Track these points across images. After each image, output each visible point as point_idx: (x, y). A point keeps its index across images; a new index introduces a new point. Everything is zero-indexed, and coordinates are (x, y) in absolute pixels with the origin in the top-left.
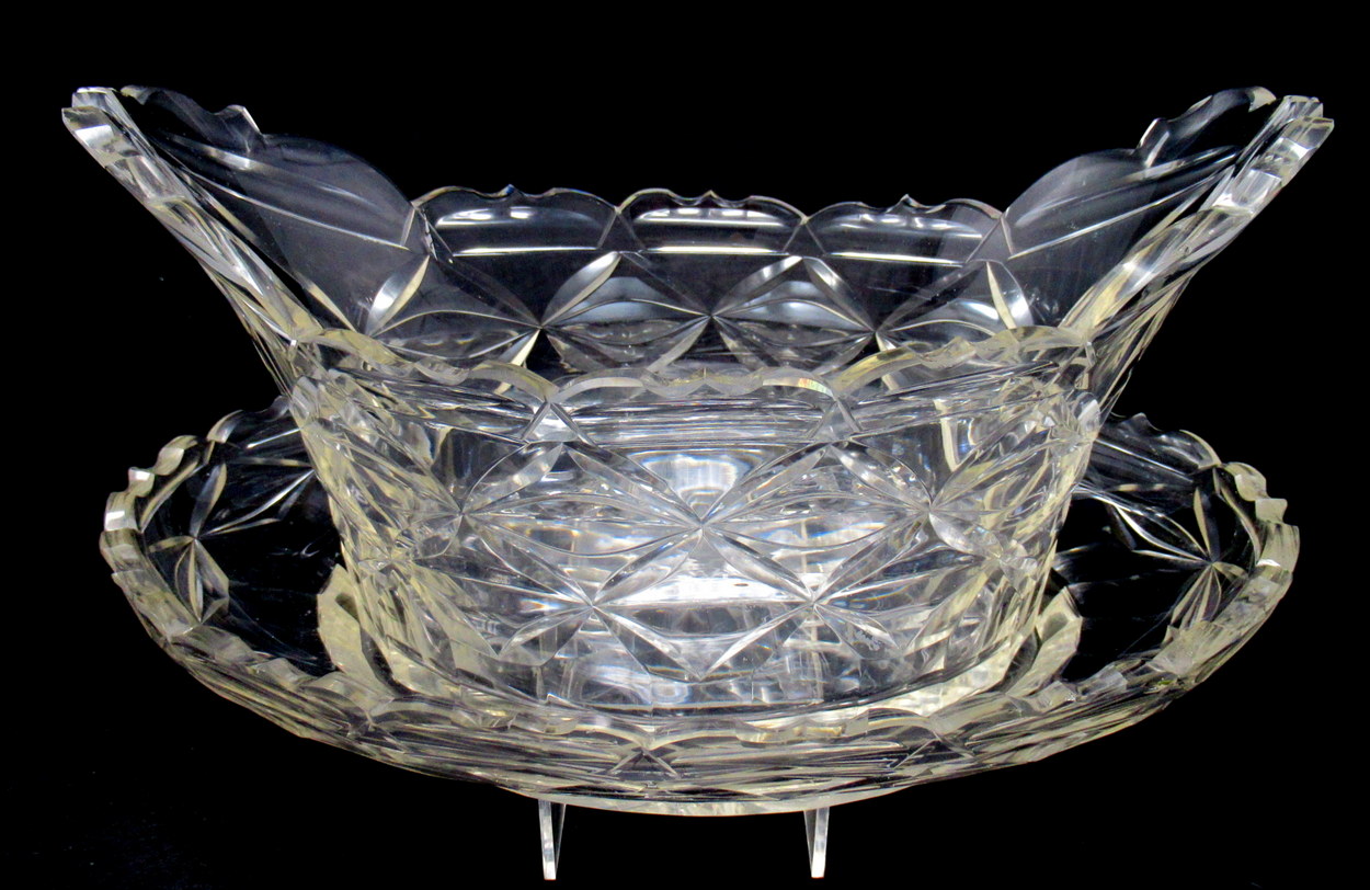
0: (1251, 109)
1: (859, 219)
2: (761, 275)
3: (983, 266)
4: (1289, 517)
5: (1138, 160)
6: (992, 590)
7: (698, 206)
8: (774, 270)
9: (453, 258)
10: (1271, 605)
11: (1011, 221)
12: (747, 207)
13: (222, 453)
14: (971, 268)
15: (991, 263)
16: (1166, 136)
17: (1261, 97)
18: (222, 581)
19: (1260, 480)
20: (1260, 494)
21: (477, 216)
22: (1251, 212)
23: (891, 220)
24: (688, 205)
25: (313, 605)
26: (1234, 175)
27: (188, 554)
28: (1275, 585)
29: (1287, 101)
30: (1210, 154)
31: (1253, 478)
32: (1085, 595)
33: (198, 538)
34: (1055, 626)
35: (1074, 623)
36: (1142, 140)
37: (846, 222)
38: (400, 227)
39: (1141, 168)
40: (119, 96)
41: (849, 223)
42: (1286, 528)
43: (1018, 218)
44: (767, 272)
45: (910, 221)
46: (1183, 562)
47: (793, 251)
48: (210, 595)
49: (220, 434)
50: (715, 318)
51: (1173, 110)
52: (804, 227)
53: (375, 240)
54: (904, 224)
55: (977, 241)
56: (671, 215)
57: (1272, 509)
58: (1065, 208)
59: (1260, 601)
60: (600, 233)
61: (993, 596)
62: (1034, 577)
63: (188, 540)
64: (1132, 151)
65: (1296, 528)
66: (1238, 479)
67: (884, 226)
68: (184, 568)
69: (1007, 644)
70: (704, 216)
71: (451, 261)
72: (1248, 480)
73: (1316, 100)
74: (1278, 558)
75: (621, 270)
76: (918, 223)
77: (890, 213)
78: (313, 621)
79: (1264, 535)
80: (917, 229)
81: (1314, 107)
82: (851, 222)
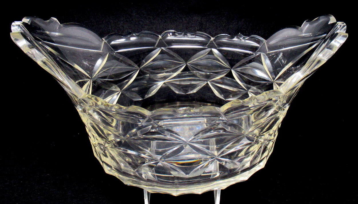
0: (329, 23)
2: (199, 53)
3: (260, 54)
11: (267, 43)
12: (196, 35)
15: (262, 54)
16: (308, 26)
17: (332, 19)
21: (122, 41)
29: (339, 23)
36: (302, 25)
37: (223, 39)
38: (100, 46)
39: (302, 33)
40: (22, 23)
41: (224, 40)
43: (270, 42)
44: (202, 52)
47: (209, 47)
50: (188, 64)
52: (212, 41)
53: (94, 51)
54: (239, 41)
55: (258, 47)
60: (155, 43)
64: (300, 28)
67: (234, 41)
71: (115, 54)
73: (345, 24)
75: (162, 52)
76: (243, 41)
77: (236, 38)
80: (243, 43)
81: (344, 26)
82: (225, 39)
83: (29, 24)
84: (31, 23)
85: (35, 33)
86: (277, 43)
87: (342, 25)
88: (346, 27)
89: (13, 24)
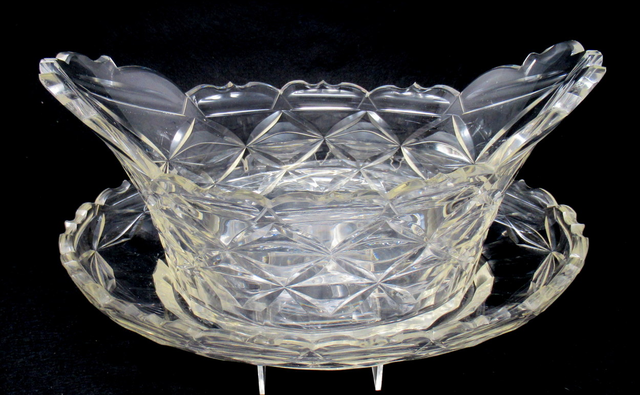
0: (572, 54)
1: (393, 93)
2: (348, 119)
3: (451, 117)
4: (585, 233)
5: (522, 72)
7: (317, 88)
8: (354, 117)
9: (206, 119)
10: (574, 276)
11: (463, 97)
12: (341, 88)
13: (103, 209)
14: (445, 118)
15: (454, 116)
16: (534, 62)
17: (578, 48)
18: (111, 271)
19: (574, 214)
20: (573, 221)
21: (216, 97)
23: (408, 94)
24: (313, 87)
25: (152, 280)
27: (94, 259)
28: (577, 268)
29: (589, 52)
30: (554, 73)
31: (572, 213)
32: (496, 265)
33: (97, 250)
34: (482, 281)
35: (490, 279)
36: (525, 62)
37: (387, 95)
38: (182, 106)
39: (523, 76)
40: (58, 61)
41: (389, 96)
42: (583, 238)
43: (467, 96)
44: (351, 117)
45: (416, 95)
46: (539, 251)
47: (362, 108)
48: (107, 279)
49: (101, 200)
50: (327, 139)
51: (539, 48)
52: (367, 98)
53: (171, 113)
54: (414, 96)
55: (448, 105)
56: (305, 93)
57: (578, 228)
59: (569, 275)
60: (272, 103)
61: (456, 269)
62: (473, 263)
63: (93, 252)
64: (518, 67)
65: (588, 238)
66: (564, 214)
67: (405, 96)
68: (94, 266)
69: (461, 291)
70: (320, 93)
72: (568, 214)
73: (600, 53)
74: (579, 253)
76: (421, 96)
77: (408, 91)
78: (153, 288)
79: (574, 241)
80: (420, 99)
81: (599, 57)
83: (68, 63)
84: (70, 62)
85: (78, 78)
86: (480, 95)
87: (596, 55)
88: (602, 57)
89: (42, 61)
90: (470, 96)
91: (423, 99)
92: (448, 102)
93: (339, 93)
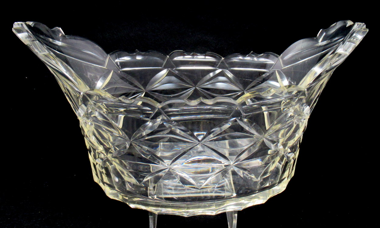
1: (239, 58)
2: (210, 75)
3: (275, 71)
5: (317, 41)
6: (281, 164)
7: (191, 55)
8: (214, 73)
11: (282, 58)
14: (271, 72)
15: (277, 70)
16: (324, 34)
17: (349, 23)
21: (126, 59)
22: (348, 53)
23: (248, 58)
24: (189, 55)
26: (343, 44)
29: (356, 24)
30: (337, 38)
36: (318, 35)
37: (234, 59)
38: (105, 62)
39: (318, 42)
40: (26, 24)
43: (284, 57)
44: (211, 74)
45: (253, 59)
47: (220, 68)
50: (197, 88)
51: (326, 27)
54: (252, 60)
56: (183, 58)
58: (297, 54)
64: (315, 38)
70: (193, 58)
71: (119, 72)
73: (364, 24)
75: (170, 74)
76: (255, 59)
77: (247, 56)
80: (255, 61)
82: (236, 59)
86: (293, 56)
87: (362, 25)
90: (286, 58)
91: (257, 61)
92: (273, 63)
93: (205, 58)
